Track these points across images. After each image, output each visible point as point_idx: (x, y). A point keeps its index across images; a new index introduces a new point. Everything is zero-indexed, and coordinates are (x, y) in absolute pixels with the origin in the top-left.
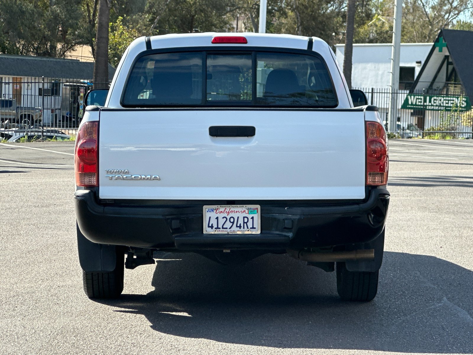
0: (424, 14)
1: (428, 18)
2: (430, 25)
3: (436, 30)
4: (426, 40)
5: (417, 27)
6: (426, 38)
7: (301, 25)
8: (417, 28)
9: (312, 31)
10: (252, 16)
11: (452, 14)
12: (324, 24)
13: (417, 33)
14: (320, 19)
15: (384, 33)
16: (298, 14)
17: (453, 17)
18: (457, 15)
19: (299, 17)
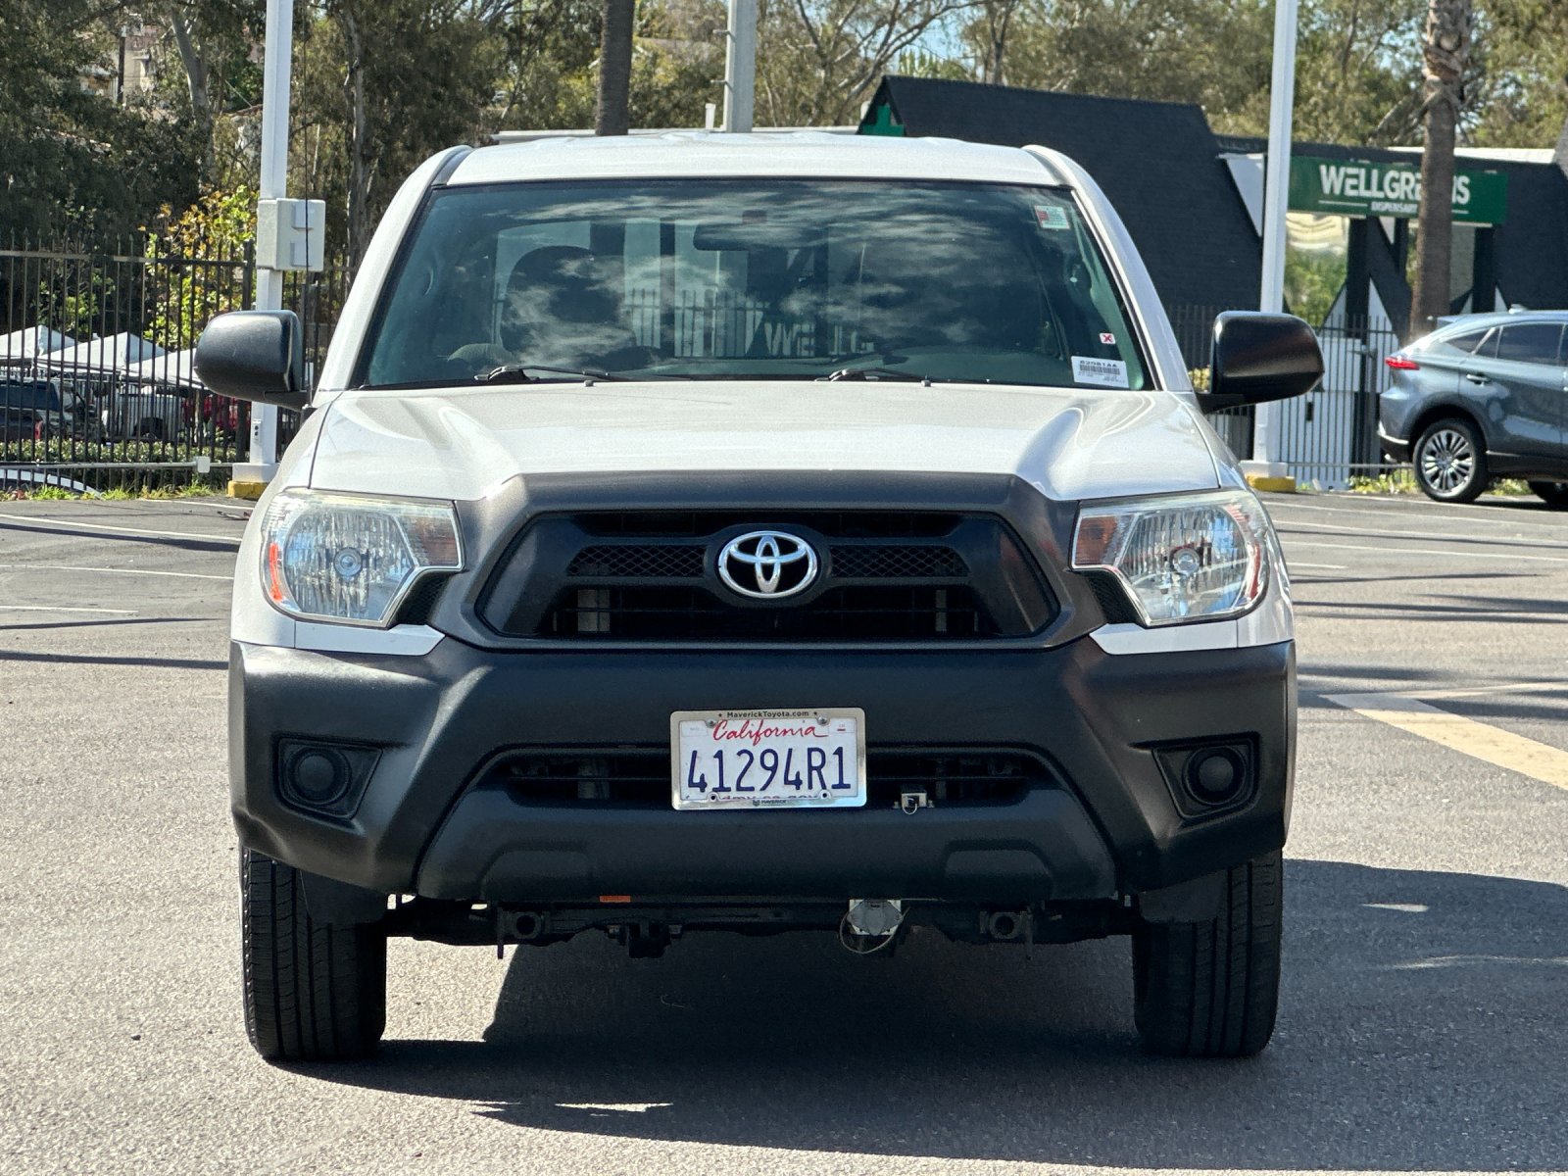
0: (800, 27)
1: (816, 41)
2: (824, 66)
3: (842, 84)
4: (810, 120)
5: (777, 72)
6: (809, 113)
7: (363, 63)
8: (776, 77)
9: (406, 86)
10: (181, 30)
11: (899, 27)
12: (446, 62)
13: (777, 96)
14: (432, 43)
15: (657, 92)
16: (351, 23)
17: (904, 39)
18: (916, 31)
19: (356, 36)
